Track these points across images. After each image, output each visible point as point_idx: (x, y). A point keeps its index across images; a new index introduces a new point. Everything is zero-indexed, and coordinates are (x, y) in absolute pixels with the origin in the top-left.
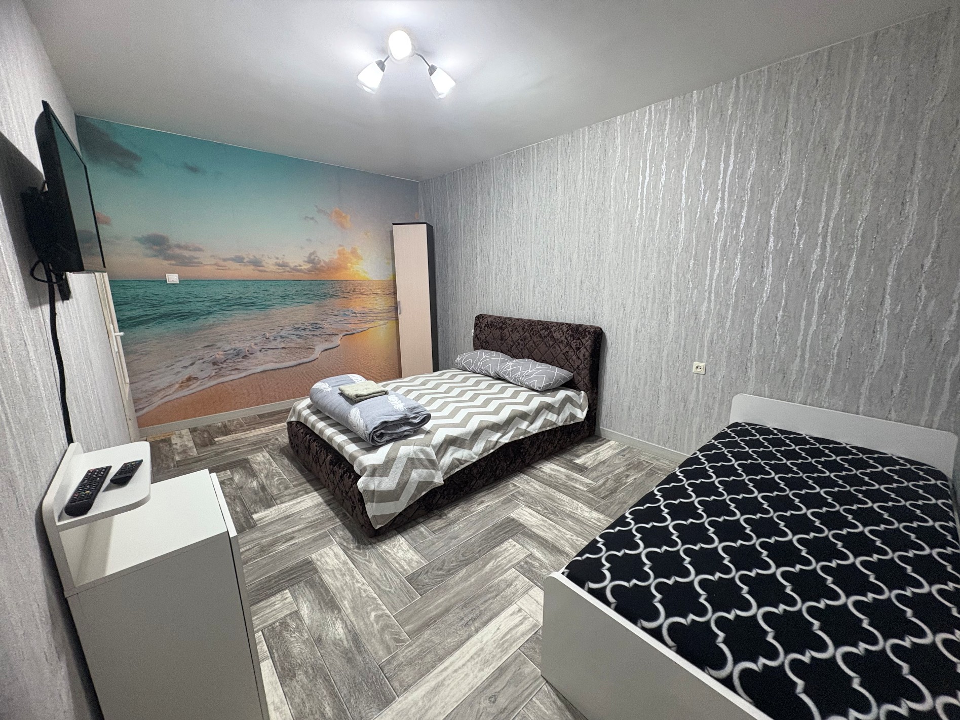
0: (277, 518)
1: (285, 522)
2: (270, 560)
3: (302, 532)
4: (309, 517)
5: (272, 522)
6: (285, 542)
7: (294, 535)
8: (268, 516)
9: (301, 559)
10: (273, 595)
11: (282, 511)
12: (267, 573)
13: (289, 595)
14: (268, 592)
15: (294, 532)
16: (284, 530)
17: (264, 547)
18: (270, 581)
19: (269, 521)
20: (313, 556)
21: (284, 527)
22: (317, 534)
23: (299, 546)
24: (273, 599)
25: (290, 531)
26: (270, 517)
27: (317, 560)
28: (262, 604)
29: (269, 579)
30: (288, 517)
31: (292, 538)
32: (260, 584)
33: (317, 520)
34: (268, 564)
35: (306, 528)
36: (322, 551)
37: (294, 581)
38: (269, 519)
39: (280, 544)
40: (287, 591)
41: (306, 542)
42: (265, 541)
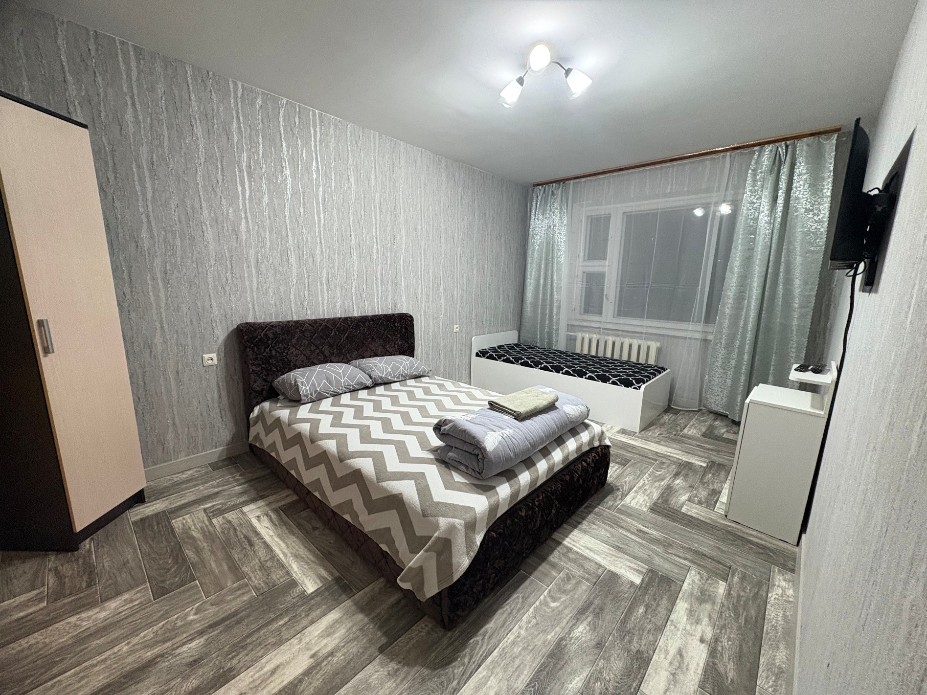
0: (626, 556)
1: (626, 547)
2: (672, 533)
3: (628, 528)
4: (606, 530)
5: (634, 557)
6: (648, 534)
7: (635, 531)
8: (629, 567)
9: (654, 515)
10: (692, 517)
11: (614, 558)
12: (682, 529)
13: (683, 509)
14: (693, 520)
15: (632, 533)
16: (636, 541)
17: (664, 546)
18: (686, 524)
19: (635, 561)
20: (645, 510)
21: (632, 544)
22: (622, 516)
23: (643, 522)
24: (694, 515)
25: (633, 537)
26: (629, 564)
27: (646, 506)
28: (702, 519)
29: (685, 525)
30: (618, 548)
31: (640, 531)
32: (693, 528)
33: (605, 523)
34: (676, 533)
35: (621, 527)
36: (637, 507)
37: (672, 510)
38: (631, 562)
39: (652, 536)
40: (682, 511)
41: (636, 519)
42: (660, 550)
